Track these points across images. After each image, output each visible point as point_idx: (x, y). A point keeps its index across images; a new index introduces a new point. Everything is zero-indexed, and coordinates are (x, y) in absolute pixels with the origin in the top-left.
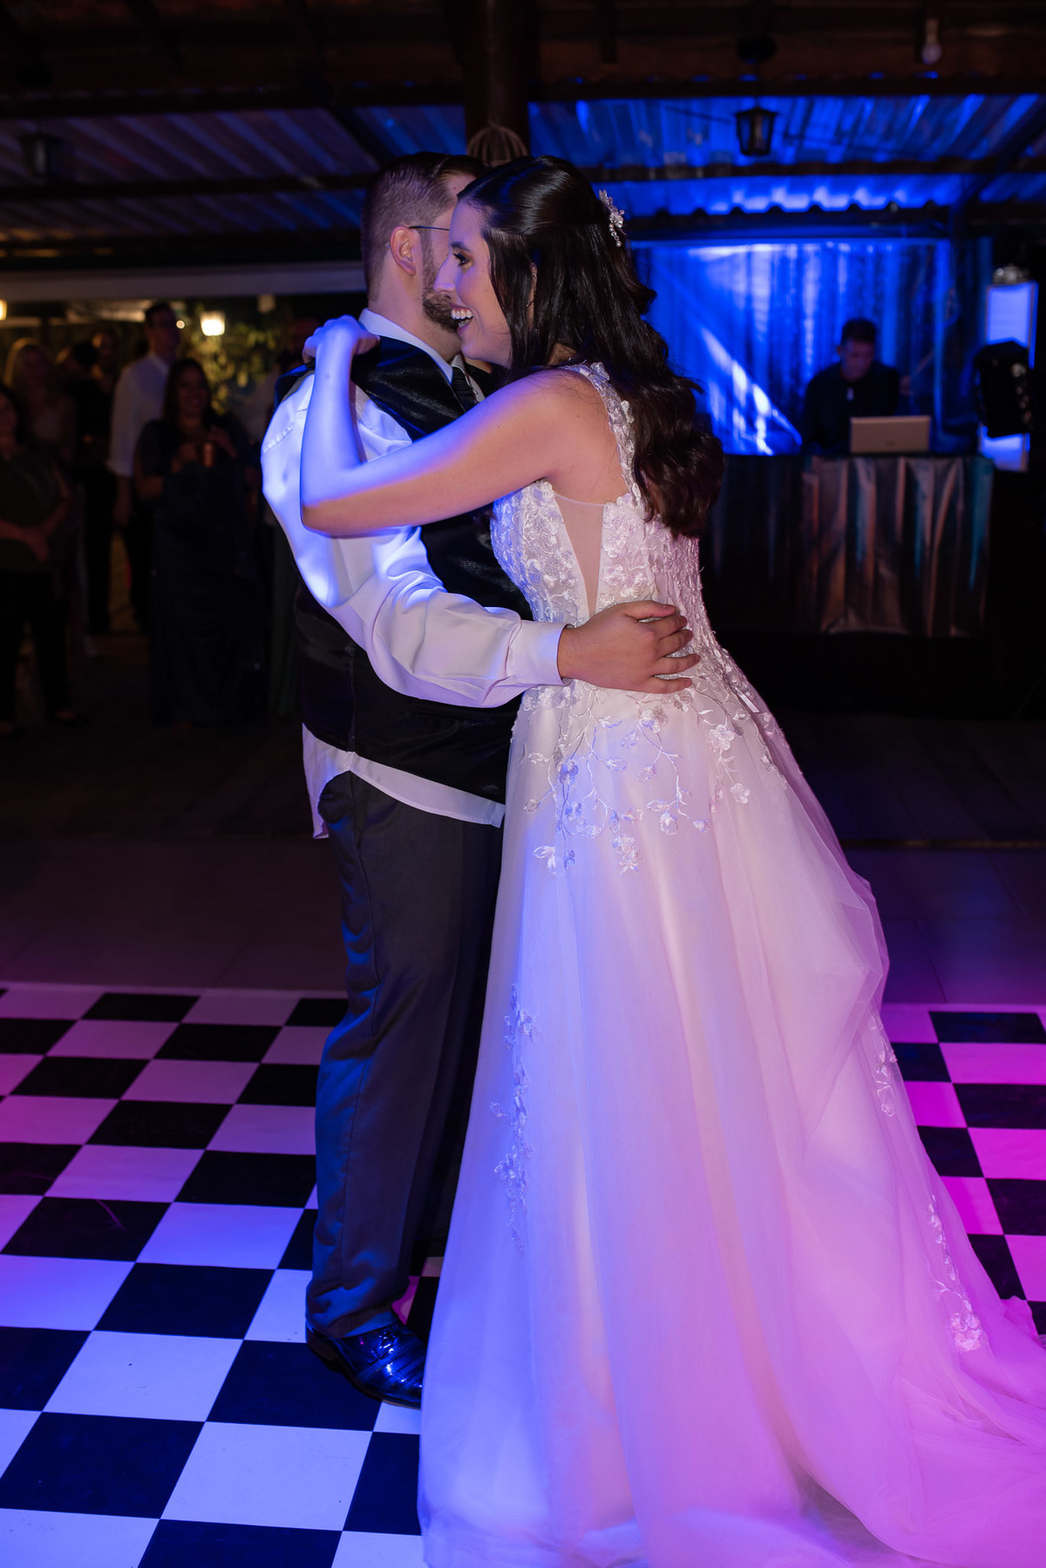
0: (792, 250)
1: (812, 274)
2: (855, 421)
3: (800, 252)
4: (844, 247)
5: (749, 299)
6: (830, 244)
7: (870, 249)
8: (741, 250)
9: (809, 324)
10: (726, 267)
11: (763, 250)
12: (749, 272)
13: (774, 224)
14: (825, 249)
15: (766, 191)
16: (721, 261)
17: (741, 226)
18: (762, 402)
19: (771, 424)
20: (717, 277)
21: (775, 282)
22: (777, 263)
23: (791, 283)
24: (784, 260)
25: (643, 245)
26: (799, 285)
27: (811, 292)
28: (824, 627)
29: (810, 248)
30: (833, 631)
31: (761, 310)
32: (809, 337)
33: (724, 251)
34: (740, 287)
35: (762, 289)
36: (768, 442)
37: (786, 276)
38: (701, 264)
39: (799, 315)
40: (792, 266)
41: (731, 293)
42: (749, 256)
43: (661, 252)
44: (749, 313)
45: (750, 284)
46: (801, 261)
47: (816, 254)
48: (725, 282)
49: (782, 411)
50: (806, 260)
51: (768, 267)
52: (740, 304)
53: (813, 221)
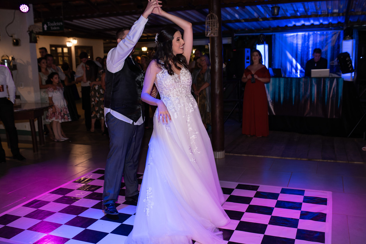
0: (307, 33)
1: (311, 39)
2: (312, 70)
3: (308, 34)
4: (319, 33)
5: (297, 44)
6: (315, 32)
7: (325, 33)
8: (295, 34)
9: (310, 49)
10: (292, 38)
11: (300, 34)
12: (297, 39)
13: (303, 28)
15: (299, 21)
16: (291, 36)
17: (295, 29)
18: (299, 67)
19: (301, 71)
20: (289, 40)
21: (303, 40)
22: (303, 36)
23: (307, 41)
24: (305, 36)
25: (273, 33)
26: (308, 41)
27: (311, 43)
28: (305, 115)
29: (311, 33)
30: (308, 116)
31: (300, 47)
32: (310, 52)
33: (292, 34)
34: (295, 42)
35: (300, 42)
36: (300, 75)
37: (305, 39)
38: (286, 37)
39: (308, 47)
40: (307, 37)
41: (293, 43)
42: (297, 35)
43: (278, 35)
44: (297, 47)
45: (297, 41)
46: (309, 36)
47: (312, 34)
48: (292, 41)
49: (303, 68)
50: (310, 36)
51: (301, 37)
52: (295, 45)
53: (312, 27)
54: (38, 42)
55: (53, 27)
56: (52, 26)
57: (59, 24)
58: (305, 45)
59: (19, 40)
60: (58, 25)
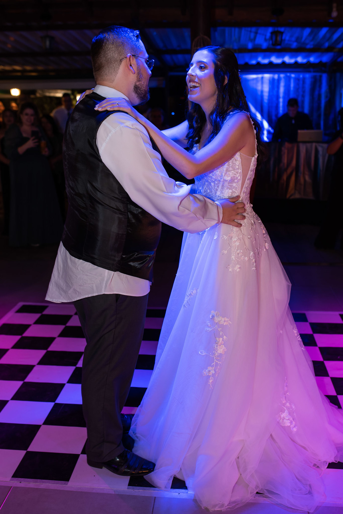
0: (276, 76)
1: (282, 84)
2: (299, 131)
3: (279, 77)
4: (293, 75)
5: (262, 92)
6: (288, 74)
7: (301, 76)
8: (260, 76)
9: (281, 100)
10: (255, 81)
11: (267, 76)
12: (262, 83)
13: (270, 68)
14: (287, 76)
15: (268, 57)
16: (253, 79)
17: (260, 68)
18: (266, 125)
19: (269, 132)
20: (252, 84)
21: (271, 86)
22: (271, 80)
23: (276, 87)
24: (273, 79)
26: (278, 88)
27: (282, 90)
28: (288, 196)
29: (282, 76)
30: (291, 198)
31: (266, 95)
32: (281, 104)
33: (254, 76)
34: (259, 88)
35: (266, 88)
36: (268, 138)
37: (274, 84)
38: (247, 80)
39: (278, 97)
40: (276, 81)
41: (256, 90)
42: (262, 78)
44: (262, 96)
45: (262, 87)
46: (279, 80)
47: (284, 77)
48: (254, 86)
50: (281, 79)
51: (268, 82)
52: (259, 93)
53: (283, 67)
58: (273, 93)
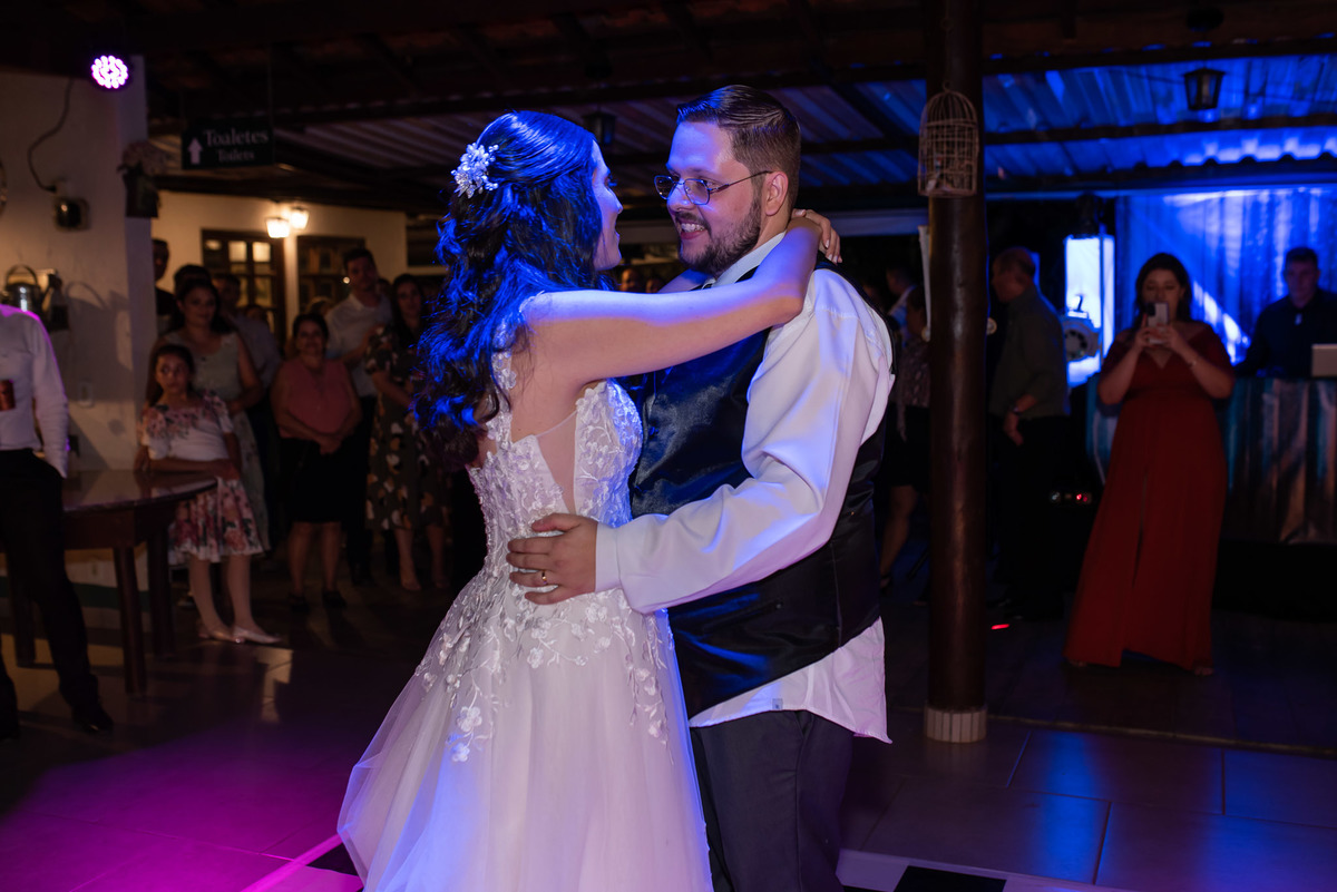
0: (1264, 195)
1: (1283, 217)
2: (1316, 347)
3: (1272, 197)
4: (1316, 191)
5: (1222, 239)
6: (1302, 189)
8: (1215, 196)
10: (1200, 211)
11: (1236, 195)
12: (1222, 215)
13: (1247, 173)
14: (1296, 193)
15: (1237, 144)
16: (1196, 205)
17: (1214, 175)
18: (1232, 329)
20: (1190, 221)
21: (1247, 223)
22: (1249, 207)
23: (1263, 224)
24: (1256, 205)
25: (1122, 193)
26: (1271, 226)
27: (1282, 231)
28: (1283, 536)
29: (1282, 193)
30: (1292, 542)
31: (1233, 249)
33: (1200, 197)
34: (1213, 228)
35: (1234, 229)
37: (1257, 217)
38: (1175, 209)
39: (1270, 252)
40: (1264, 209)
41: (1204, 234)
42: (1222, 200)
43: (1139, 198)
44: (1221, 252)
45: (1222, 226)
46: (1273, 205)
47: (1288, 197)
48: (1199, 224)
50: (1279, 204)
51: (1240, 210)
52: (1214, 243)
53: (1287, 169)
54: (162, 212)
55: (229, 149)
56: (222, 147)
57: (253, 137)
58: (1256, 241)
59: (85, 203)
60: (248, 141)
